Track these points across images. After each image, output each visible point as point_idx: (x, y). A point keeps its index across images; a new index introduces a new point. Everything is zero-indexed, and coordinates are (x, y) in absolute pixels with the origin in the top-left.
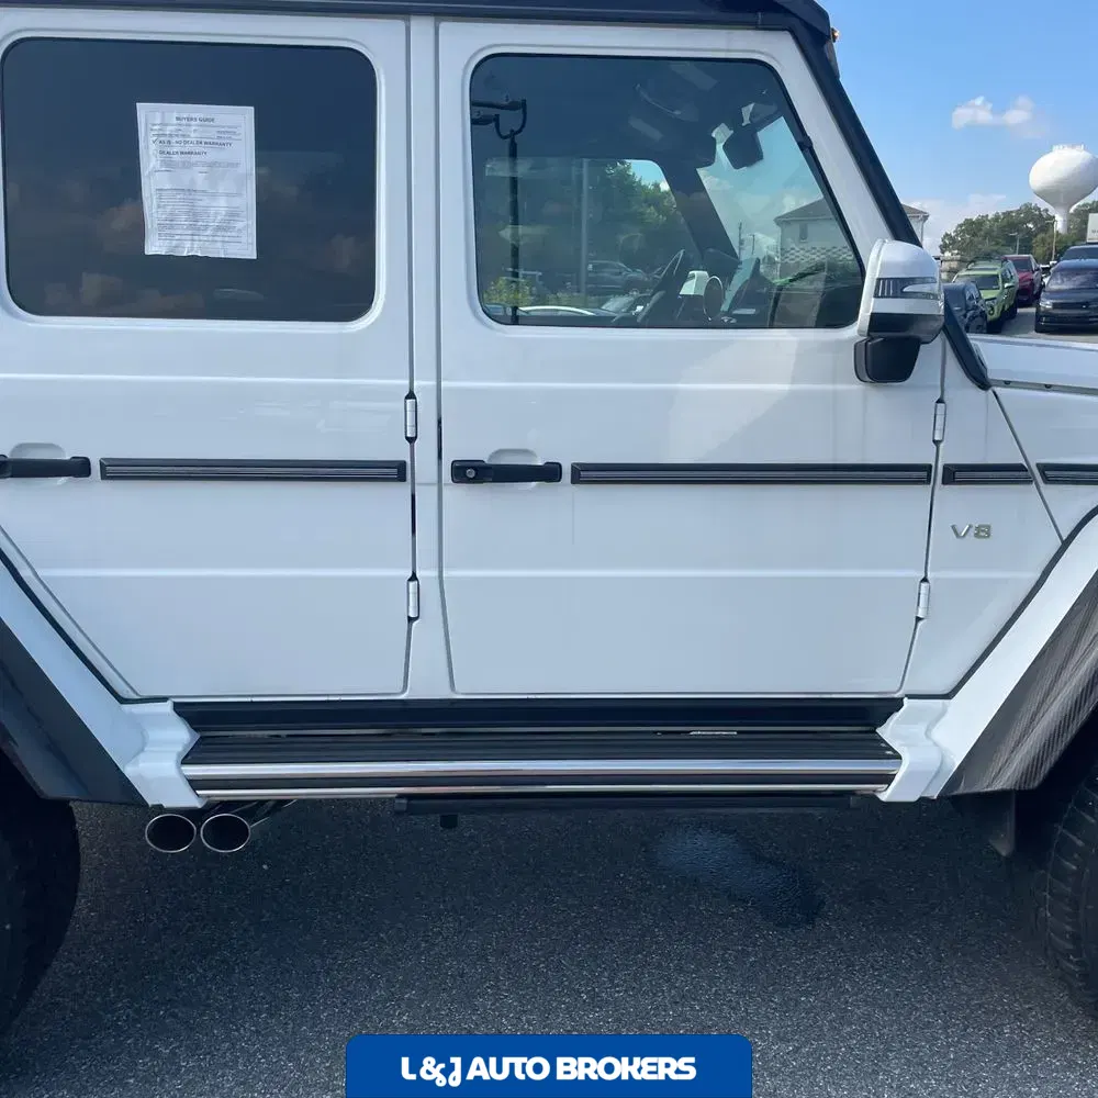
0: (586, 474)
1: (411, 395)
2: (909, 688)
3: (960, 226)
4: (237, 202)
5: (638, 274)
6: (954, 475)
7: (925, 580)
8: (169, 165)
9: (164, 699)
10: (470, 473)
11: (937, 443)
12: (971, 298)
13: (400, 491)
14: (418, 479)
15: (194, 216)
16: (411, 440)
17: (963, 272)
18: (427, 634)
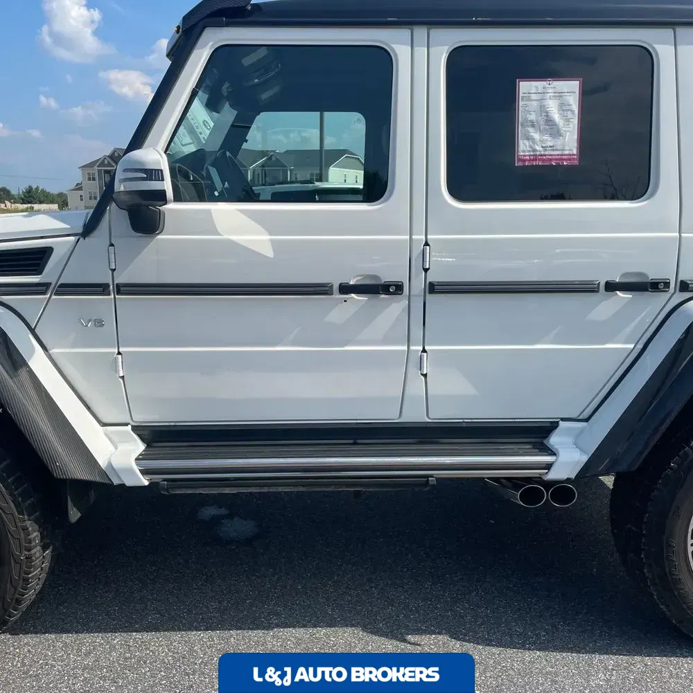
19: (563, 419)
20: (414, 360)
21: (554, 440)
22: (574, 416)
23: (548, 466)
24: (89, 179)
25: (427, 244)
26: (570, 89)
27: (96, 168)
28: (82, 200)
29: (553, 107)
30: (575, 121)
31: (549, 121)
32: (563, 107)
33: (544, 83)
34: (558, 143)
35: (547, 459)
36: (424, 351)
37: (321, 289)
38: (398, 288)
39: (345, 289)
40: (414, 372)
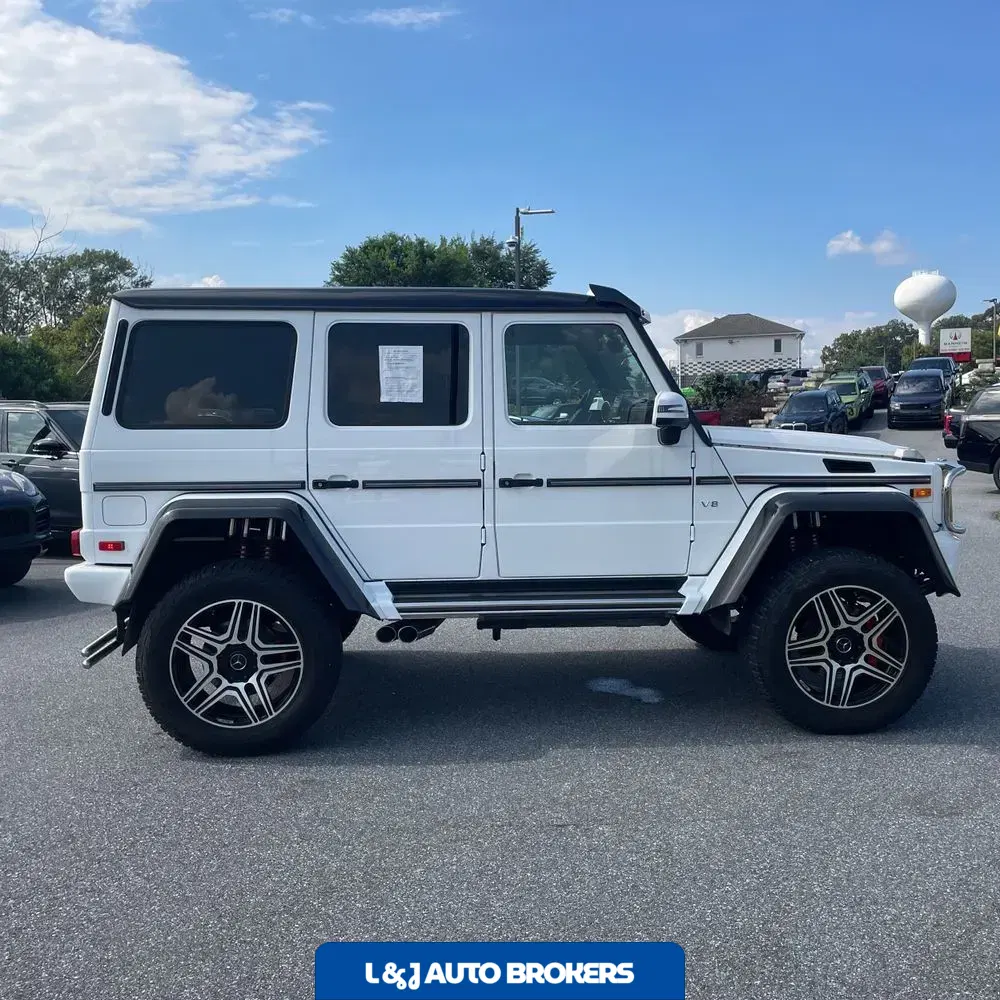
0: (553, 483)
1: (483, 453)
2: (690, 572)
3: (838, 340)
4: (415, 381)
5: (560, 387)
6: (701, 481)
7: (692, 525)
8: (391, 369)
9: (381, 580)
10: (505, 483)
11: (693, 468)
12: (833, 403)
13: (479, 491)
14: (486, 486)
15: (399, 387)
16: (483, 471)
17: (827, 382)
18: (489, 550)
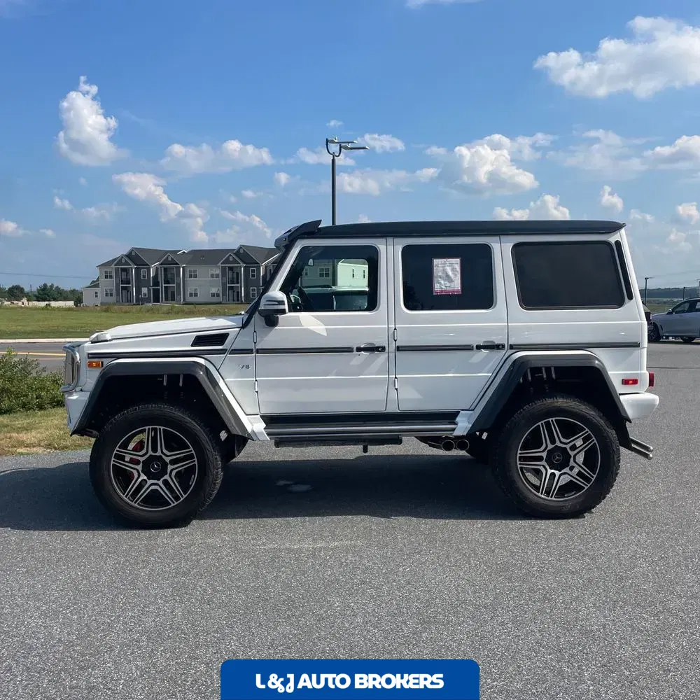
19: (462, 410)
20: (391, 381)
21: (458, 419)
22: (467, 408)
23: (453, 430)
24: (106, 277)
25: (395, 329)
26: (456, 263)
27: (113, 266)
28: (96, 296)
29: (449, 269)
30: (459, 276)
31: (448, 276)
32: (453, 270)
33: (445, 260)
34: (452, 285)
35: (453, 426)
36: (396, 378)
37: (349, 350)
38: (383, 349)
39: (359, 349)
40: (391, 387)
